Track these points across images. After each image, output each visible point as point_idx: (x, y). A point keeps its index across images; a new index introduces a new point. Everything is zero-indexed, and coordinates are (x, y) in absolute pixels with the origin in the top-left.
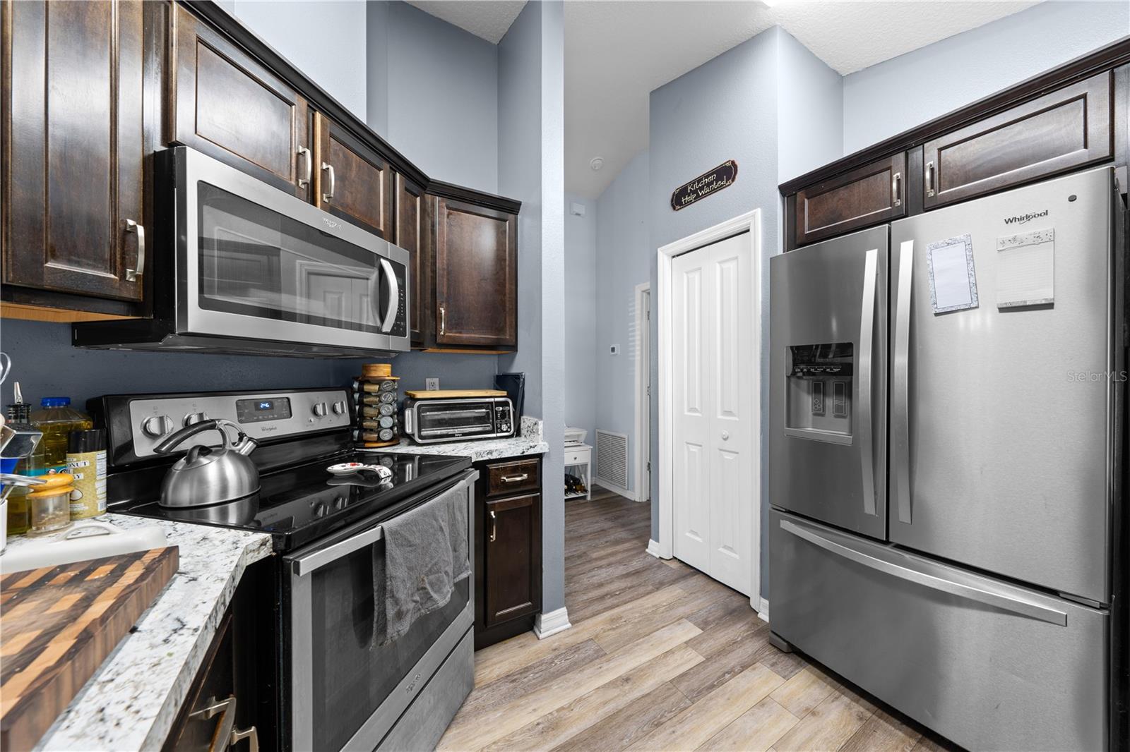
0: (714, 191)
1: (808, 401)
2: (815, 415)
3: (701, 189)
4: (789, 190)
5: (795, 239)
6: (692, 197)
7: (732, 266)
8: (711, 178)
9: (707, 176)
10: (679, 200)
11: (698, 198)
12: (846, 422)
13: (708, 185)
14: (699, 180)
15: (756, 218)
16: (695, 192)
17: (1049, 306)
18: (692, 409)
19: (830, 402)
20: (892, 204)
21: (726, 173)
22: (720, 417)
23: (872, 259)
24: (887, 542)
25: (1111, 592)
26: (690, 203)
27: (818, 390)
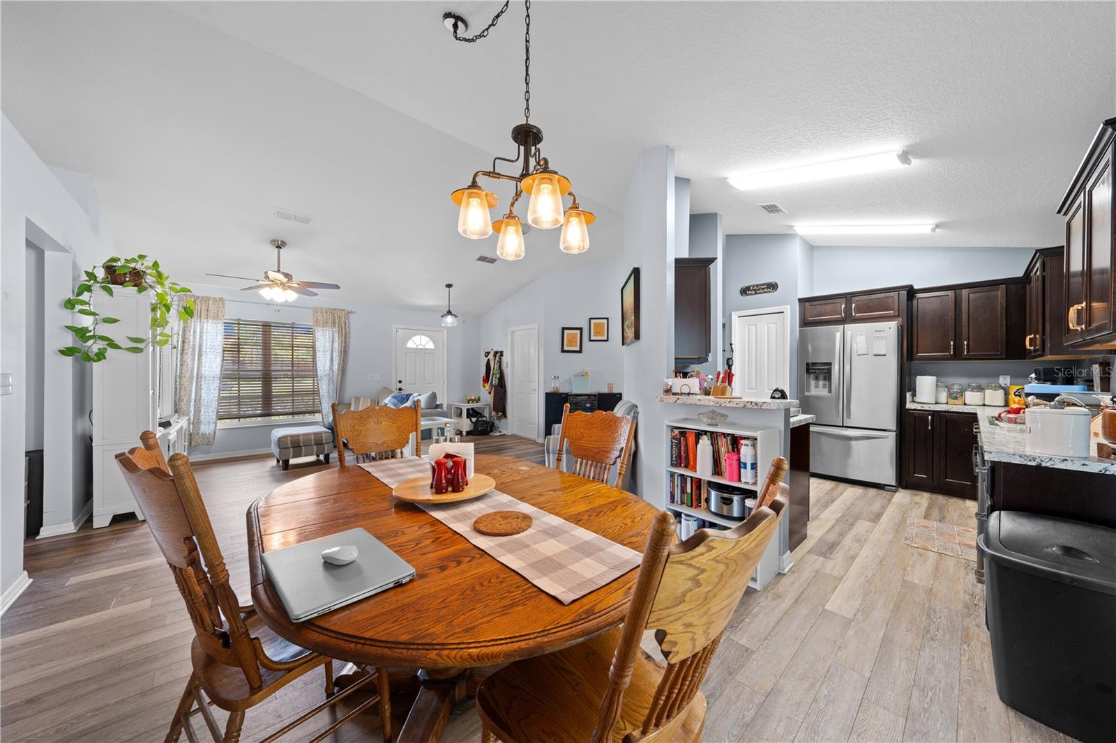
0: (765, 292)
1: (813, 383)
2: (815, 387)
3: (759, 290)
4: (802, 301)
5: (805, 323)
6: (753, 292)
7: (774, 326)
8: (764, 287)
9: (762, 285)
10: (745, 291)
11: (756, 293)
12: (827, 390)
13: (762, 289)
14: (757, 286)
15: (787, 309)
16: (755, 290)
17: (885, 355)
18: (750, 389)
19: (821, 383)
20: (841, 315)
21: (772, 287)
22: (767, 391)
23: (838, 335)
24: (843, 426)
25: (897, 427)
26: (751, 294)
27: (817, 378)
